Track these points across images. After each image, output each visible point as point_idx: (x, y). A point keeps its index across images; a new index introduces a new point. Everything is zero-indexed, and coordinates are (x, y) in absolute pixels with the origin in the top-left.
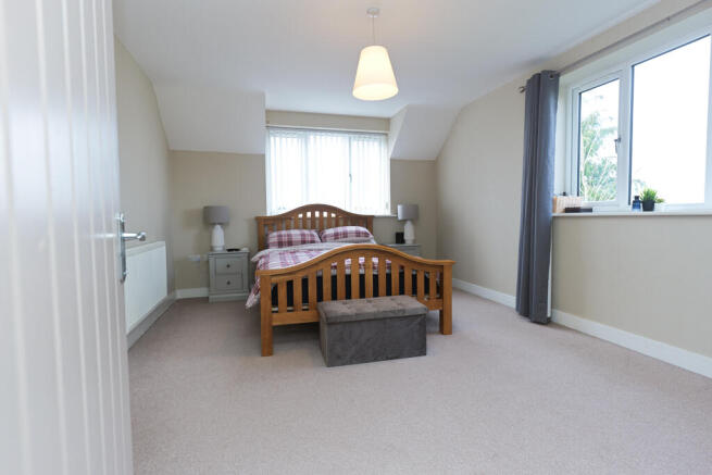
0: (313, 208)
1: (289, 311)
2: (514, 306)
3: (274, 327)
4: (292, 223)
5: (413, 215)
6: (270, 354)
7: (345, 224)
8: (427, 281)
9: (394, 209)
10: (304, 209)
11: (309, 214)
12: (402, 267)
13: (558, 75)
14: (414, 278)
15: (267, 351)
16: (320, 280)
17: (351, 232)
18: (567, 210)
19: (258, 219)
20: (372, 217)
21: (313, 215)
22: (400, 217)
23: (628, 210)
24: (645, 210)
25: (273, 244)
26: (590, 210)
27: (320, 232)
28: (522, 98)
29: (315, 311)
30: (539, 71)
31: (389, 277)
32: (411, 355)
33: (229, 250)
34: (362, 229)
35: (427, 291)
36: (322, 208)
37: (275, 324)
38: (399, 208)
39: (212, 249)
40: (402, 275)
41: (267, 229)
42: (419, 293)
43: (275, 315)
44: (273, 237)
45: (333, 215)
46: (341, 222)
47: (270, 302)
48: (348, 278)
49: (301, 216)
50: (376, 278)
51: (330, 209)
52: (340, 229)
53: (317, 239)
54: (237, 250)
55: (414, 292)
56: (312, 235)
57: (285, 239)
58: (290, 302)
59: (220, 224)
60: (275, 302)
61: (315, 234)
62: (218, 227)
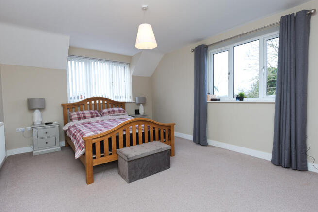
0: (95, 99)
1: (102, 156)
2: (192, 140)
3: (94, 167)
4: (84, 107)
5: (143, 101)
6: (92, 182)
7: (112, 107)
8: (164, 133)
9: (134, 99)
10: (90, 99)
11: (93, 102)
12: (154, 128)
13: (207, 47)
14: (159, 132)
15: (90, 180)
16: (117, 137)
17: (117, 111)
18: (212, 100)
19: (63, 105)
20: (125, 103)
21: (95, 102)
22: (137, 102)
23: (235, 100)
24: (240, 100)
25: (75, 119)
26: (219, 100)
27: (100, 111)
28: (193, 54)
29: (116, 155)
30: (201, 44)
31: (149, 132)
32: (165, 169)
33: (46, 124)
34: (121, 109)
35: (164, 138)
36: (99, 99)
37: (94, 165)
38: (137, 98)
39: (33, 124)
40: (154, 131)
41: (69, 110)
42: (161, 139)
43: (94, 160)
44: (74, 115)
45: (106, 102)
46: (110, 105)
47: (91, 153)
48: (131, 135)
49: (88, 103)
50: (143, 134)
51: (104, 99)
52: (111, 109)
53: (99, 115)
54: (52, 123)
55: (160, 139)
56: (96, 113)
57: (81, 116)
58: (102, 151)
59: (38, 109)
60: (94, 153)
61: (97, 112)
62: (37, 111)
